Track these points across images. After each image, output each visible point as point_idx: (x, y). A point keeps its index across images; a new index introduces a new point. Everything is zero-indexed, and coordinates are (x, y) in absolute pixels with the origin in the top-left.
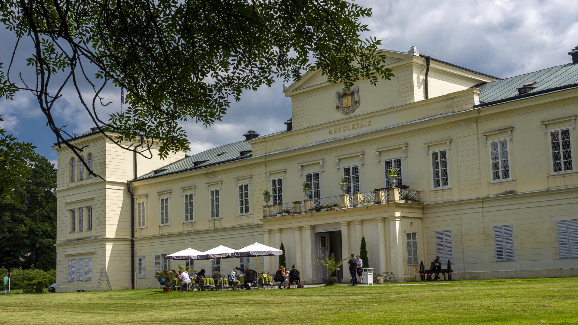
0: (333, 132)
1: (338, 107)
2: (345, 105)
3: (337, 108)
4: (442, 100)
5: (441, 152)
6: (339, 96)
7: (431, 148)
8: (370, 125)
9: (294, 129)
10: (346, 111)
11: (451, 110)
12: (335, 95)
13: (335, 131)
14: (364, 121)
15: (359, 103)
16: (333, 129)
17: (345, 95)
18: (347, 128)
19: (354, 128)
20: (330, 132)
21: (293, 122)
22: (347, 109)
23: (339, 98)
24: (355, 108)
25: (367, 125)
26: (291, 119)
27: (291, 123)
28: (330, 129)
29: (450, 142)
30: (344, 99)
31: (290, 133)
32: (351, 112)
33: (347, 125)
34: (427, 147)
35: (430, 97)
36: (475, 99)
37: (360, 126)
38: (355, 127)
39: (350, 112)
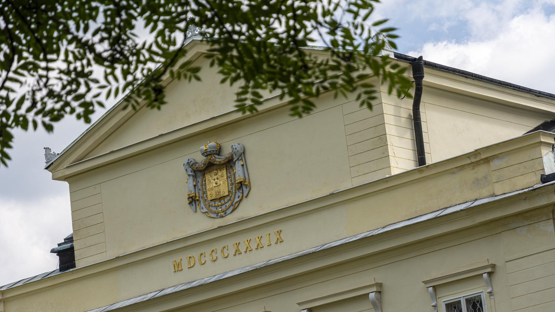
0: (185, 265)
1: (193, 200)
2: (211, 194)
3: (190, 203)
4: (462, 168)
5: (468, 301)
6: (194, 171)
7: (441, 293)
8: (279, 241)
9: (79, 264)
10: (214, 209)
11: (485, 192)
12: (183, 169)
13: (189, 262)
14: (264, 233)
15: (249, 186)
16: (184, 257)
17: (210, 167)
18: (219, 252)
19: (237, 252)
20: (178, 268)
21: (77, 245)
22: (218, 203)
23: (195, 177)
24: (237, 200)
25: (273, 241)
26: (69, 240)
27: (72, 249)
28: (177, 258)
29: (490, 274)
30: (207, 177)
31: (69, 275)
32: (228, 212)
33: (218, 246)
34: (431, 289)
35: (430, 160)
36: (545, 159)
37: (254, 246)
38: (242, 249)
39: (225, 212)
